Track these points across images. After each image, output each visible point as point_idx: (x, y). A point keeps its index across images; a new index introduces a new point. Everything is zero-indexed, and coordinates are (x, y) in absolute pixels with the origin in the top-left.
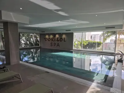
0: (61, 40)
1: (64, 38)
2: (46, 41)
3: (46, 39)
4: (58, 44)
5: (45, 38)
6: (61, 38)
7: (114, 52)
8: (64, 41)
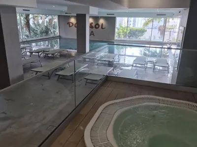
0: (97, 26)
1: (102, 24)
2: (70, 26)
3: (71, 25)
4: (92, 31)
5: (69, 23)
6: (98, 24)
7: (162, 41)
8: (102, 28)
